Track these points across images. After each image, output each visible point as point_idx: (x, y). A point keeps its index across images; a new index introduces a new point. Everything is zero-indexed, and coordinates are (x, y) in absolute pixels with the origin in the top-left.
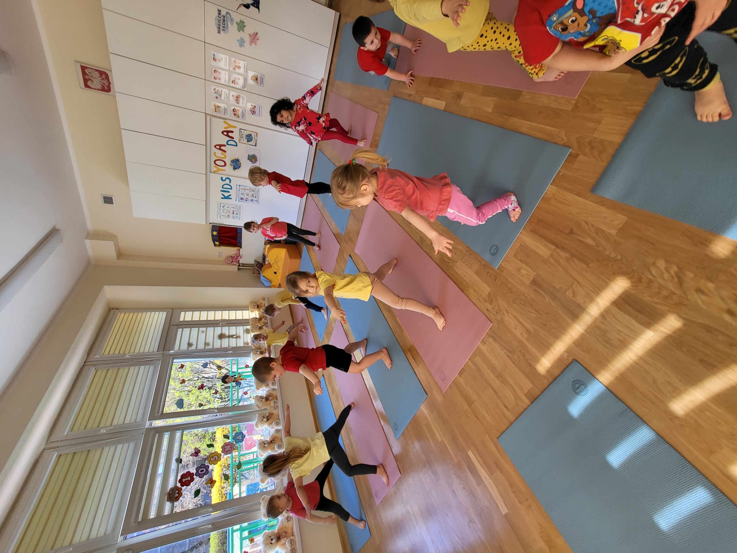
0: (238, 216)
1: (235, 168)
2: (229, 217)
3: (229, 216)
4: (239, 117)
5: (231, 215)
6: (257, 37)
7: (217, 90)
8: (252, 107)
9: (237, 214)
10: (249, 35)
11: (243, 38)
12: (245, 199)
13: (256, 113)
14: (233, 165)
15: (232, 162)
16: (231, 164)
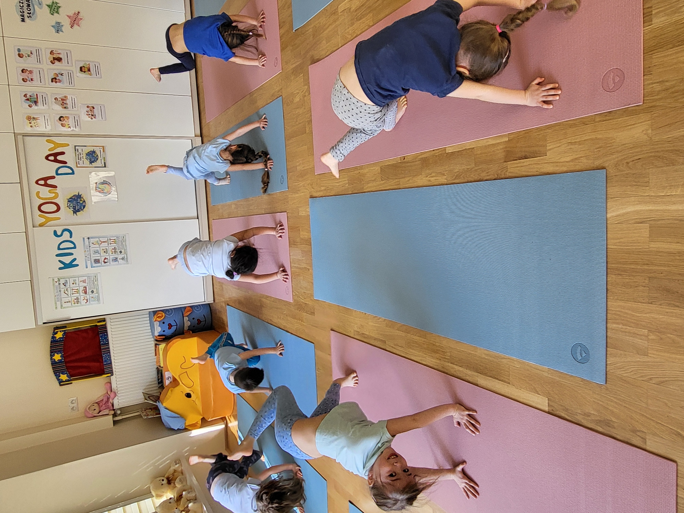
0: (95, 295)
1: (75, 211)
2: (78, 302)
3: (77, 299)
4: (70, 127)
5: (82, 296)
6: (79, 17)
7: (30, 96)
8: (89, 109)
9: (92, 291)
10: (68, 16)
11: (59, 21)
12: (103, 260)
13: (97, 116)
14: (71, 206)
15: (69, 201)
16: (68, 205)
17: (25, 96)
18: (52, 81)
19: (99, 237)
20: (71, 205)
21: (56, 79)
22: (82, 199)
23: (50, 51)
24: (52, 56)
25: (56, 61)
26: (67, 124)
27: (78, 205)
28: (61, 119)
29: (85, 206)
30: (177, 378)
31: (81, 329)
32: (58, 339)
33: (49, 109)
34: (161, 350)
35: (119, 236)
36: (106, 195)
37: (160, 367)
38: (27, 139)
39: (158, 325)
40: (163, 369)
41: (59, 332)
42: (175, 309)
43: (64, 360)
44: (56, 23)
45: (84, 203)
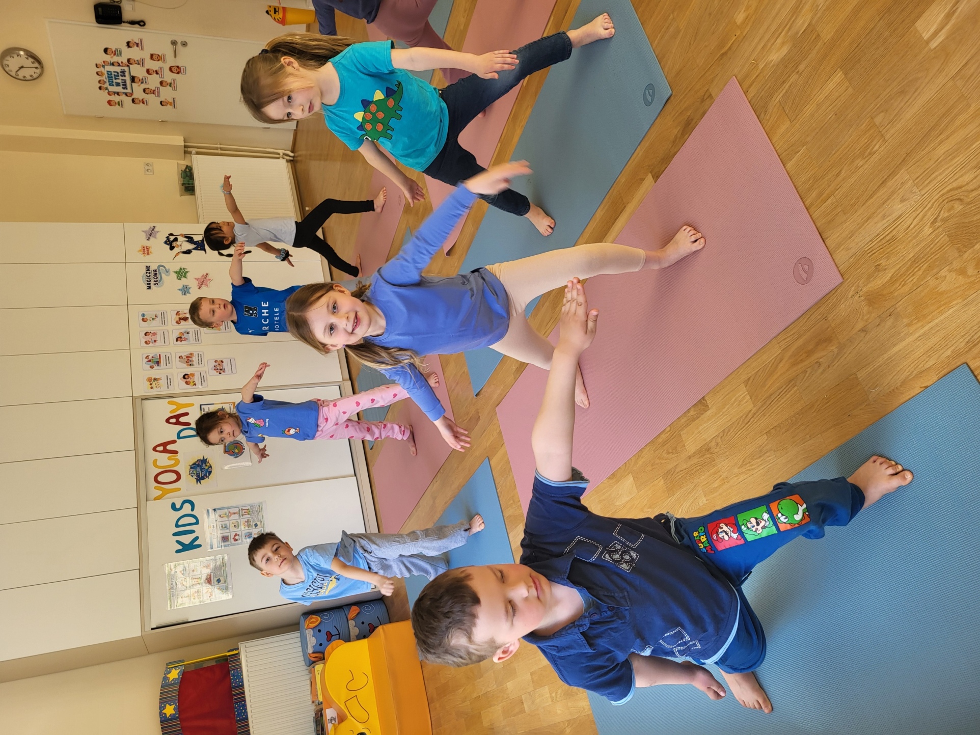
0: (221, 585)
1: (199, 479)
2: (199, 596)
3: (198, 592)
4: (195, 384)
5: (205, 587)
6: (207, 278)
7: (152, 357)
8: (217, 364)
9: (217, 580)
10: (196, 279)
11: (186, 285)
12: (233, 537)
13: (226, 370)
14: (194, 474)
15: (191, 468)
16: (191, 472)
17: (147, 357)
18: (177, 340)
19: (228, 508)
20: (194, 472)
21: (181, 338)
22: (208, 464)
23: (176, 312)
24: (178, 317)
25: (182, 321)
26: (192, 382)
27: (203, 471)
28: (186, 376)
29: (211, 472)
30: (343, 707)
31: (205, 666)
32: (172, 681)
33: (172, 368)
34: (318, 674)
35: (253, 505)
36: (237, 457)
37: (319, 704)
38: (147, 403)
39: (312, 634)
40: (323, 706)
41: (174, 669)
42: (335, 610)
43: (179, 714)
44: (183, 286)
45: (210, 468)
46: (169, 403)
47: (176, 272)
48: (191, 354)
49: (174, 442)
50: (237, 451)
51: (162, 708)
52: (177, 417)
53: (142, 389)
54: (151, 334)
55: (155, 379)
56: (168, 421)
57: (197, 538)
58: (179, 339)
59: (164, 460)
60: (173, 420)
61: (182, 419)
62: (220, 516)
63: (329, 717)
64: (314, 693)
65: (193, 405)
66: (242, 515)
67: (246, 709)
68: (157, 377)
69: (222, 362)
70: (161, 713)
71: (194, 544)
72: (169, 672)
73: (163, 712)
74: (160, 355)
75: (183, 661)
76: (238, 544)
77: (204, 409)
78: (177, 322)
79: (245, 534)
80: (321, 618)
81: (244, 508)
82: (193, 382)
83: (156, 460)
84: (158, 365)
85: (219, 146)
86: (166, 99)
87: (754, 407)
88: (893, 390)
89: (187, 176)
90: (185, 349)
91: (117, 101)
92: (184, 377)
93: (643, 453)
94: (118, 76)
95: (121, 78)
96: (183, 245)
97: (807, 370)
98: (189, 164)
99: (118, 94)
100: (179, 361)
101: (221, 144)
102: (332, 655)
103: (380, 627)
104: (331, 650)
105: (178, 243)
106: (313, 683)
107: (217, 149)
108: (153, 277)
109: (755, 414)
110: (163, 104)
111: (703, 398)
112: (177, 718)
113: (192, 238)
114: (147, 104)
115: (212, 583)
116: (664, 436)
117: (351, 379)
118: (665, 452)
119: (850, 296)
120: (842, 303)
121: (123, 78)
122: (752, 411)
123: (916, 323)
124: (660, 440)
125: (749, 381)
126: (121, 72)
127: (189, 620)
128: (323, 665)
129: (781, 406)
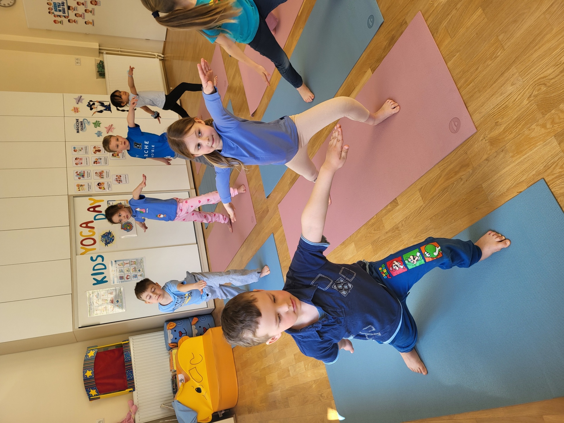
0: (119, 304)
1: (107, 244)
2: (106, 310)
4: (105, 189)
5: (109, 305)
6: (112, 127)
7: (80, 172)
8: (117, 177)
9: (117, 301)
10: (105, 127)
11: (100, 131)
12: (126, 277)
13: (123, 181)
14: (104, 240)
15: (102, 237)
16: (102, 239)
17: (77, 172)
18: (94, 163)
19: (123, 260)
20: (104, 239)
21: (96, 162)
22: (112, 235)
23: (94, 147)
24: (95, 149)
25: (97, 152)
26: (102, 187)
27: (109, 239)
28: (99, 184)
29: (114, 239)
30: (188, 373)
31: (109, 349)
32: (90, 357)
33: (91, 179)
34: (174, 355)
35: (138, 259)
36: (129, 231)
37: (174, 372)
38: (76, 199)
39: (171, 333)
40: (177, 373)
41: (91, 351)
42: (184, 319)
43: (94, 376)
44: (98, 132)
45: (113, 238)
46: (89, 199)
47: (94, 123)
48: (102, 171)
49: (92, 222)
50: (128, 228)
51: (84, 372)
52: (94, 207)
53: (74, 191)
54: (79, 159)
55: (81, 185)
56: (88, 210)
57: (105, 277)
58: (95, 162)
59: (86, 232)
60: (92, 209)
61: (97, 209)
62: (119, 265)
63: (180, 379)
64: (171, 365)
65: (103, 201)
66: (132, 265)
67: (133, 374)
68: (82, 184)
69: (121, 176)
70: (84, 375)
71: (104, 280)
72: (89, 352)
73: (85, 374)
74: (84, 171)
75: (97, 346)
76: (129, 281)
77: (109, 203)
78: (94, 153)
79: (133, 275)
80: (176, 324)
81: (132, 261)
82: (104, 188)
83: (82, 232)
84: (83, 177)
85: (120, 50)
86: (88, 20)
87: (424, 204)
88: (502, 194)
89: (100, 67)
90: (98, 168)
91: (59, 21)
92: (98, 185)
93: (361, 230)
94: (60, 6)
95: (61, 7)
96: (98, 107)
97: (455, 182)
98: (102, 60)
99: (60, 16)
100: (95, 175)
101: (121, 49)
102: (182, 344)
103: (210, 329)
104: (181, 342)
105: (95, 106)
106: (171, 360)
107: (118, 51)
108: (80, 126)
109: (424, 208)
110: (86, 23)
111: (396, 199)
112: (93, 378)
113: (103, 103)
114: (77, 23)
115: (114, 303)
116: (373, 221)
117: (195, 188)
118: (373, 230)
119: (480, 140)
120: (475, 144)
121: (63, 7)
122: (423, 206)
123: (516, 156)
124: (370, 223)
125: (421, 189)
126: (62, 3)
127: (101, 323)
128: (176, 350)
129: (439, 203)
